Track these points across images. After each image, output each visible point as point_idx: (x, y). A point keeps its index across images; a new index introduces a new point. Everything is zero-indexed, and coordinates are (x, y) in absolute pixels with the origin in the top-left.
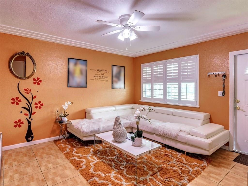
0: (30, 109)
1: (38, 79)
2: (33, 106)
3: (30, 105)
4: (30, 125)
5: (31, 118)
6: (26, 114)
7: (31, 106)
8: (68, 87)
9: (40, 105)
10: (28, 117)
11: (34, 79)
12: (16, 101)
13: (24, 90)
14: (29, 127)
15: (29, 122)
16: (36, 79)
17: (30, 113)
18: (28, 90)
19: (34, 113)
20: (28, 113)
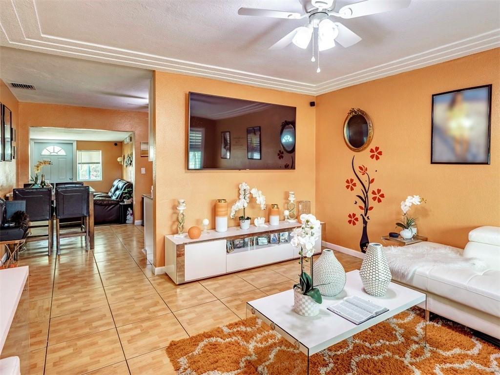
0: (365, 199)
1: (377, 149)
2: (370, 196)
3: (367, 193)
4: (366, 226)
5: (367, 216)
6: (361, 207)
7: (367, 196)
8: (432, 163)
9: (379, 197)
10: (363, 212)
11: (372, 151)
12: (351, 185)
13: (358, 168)
14: (365, 229)
15: (365, 222)
16: (374, 150)
17: (365, 206)
18: (363, 168)
19: (371, 208)
20: (363, 205)
